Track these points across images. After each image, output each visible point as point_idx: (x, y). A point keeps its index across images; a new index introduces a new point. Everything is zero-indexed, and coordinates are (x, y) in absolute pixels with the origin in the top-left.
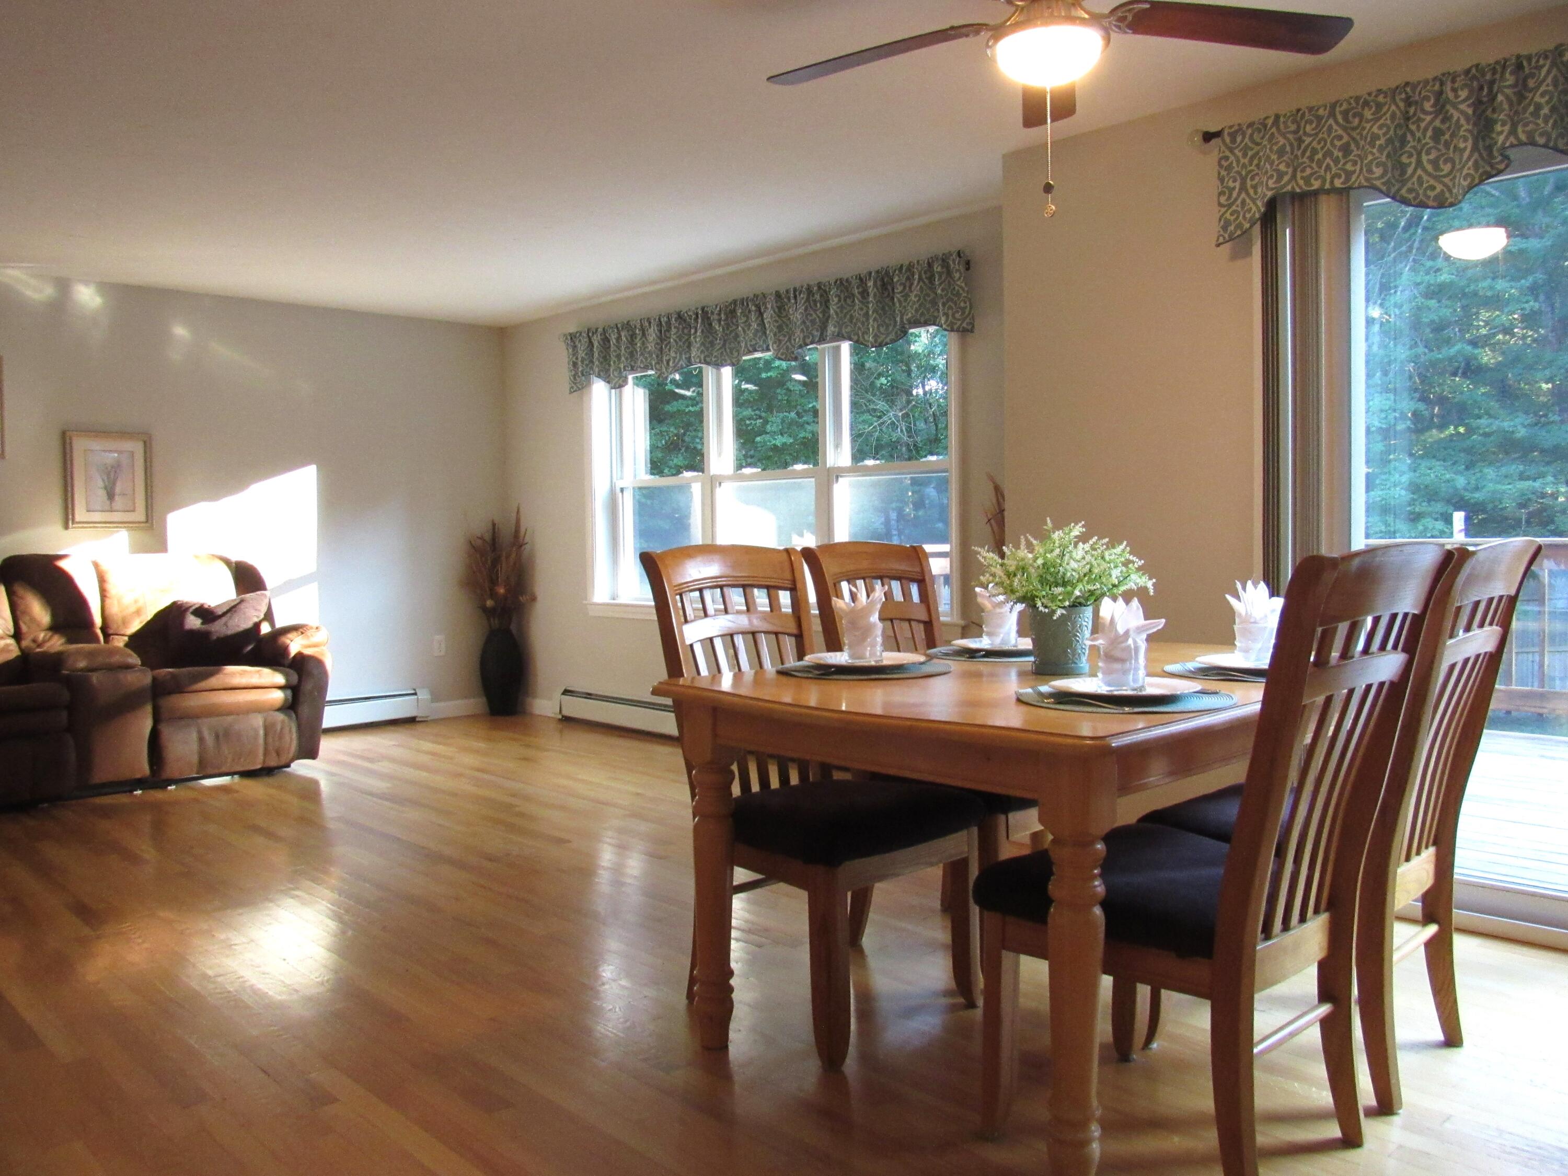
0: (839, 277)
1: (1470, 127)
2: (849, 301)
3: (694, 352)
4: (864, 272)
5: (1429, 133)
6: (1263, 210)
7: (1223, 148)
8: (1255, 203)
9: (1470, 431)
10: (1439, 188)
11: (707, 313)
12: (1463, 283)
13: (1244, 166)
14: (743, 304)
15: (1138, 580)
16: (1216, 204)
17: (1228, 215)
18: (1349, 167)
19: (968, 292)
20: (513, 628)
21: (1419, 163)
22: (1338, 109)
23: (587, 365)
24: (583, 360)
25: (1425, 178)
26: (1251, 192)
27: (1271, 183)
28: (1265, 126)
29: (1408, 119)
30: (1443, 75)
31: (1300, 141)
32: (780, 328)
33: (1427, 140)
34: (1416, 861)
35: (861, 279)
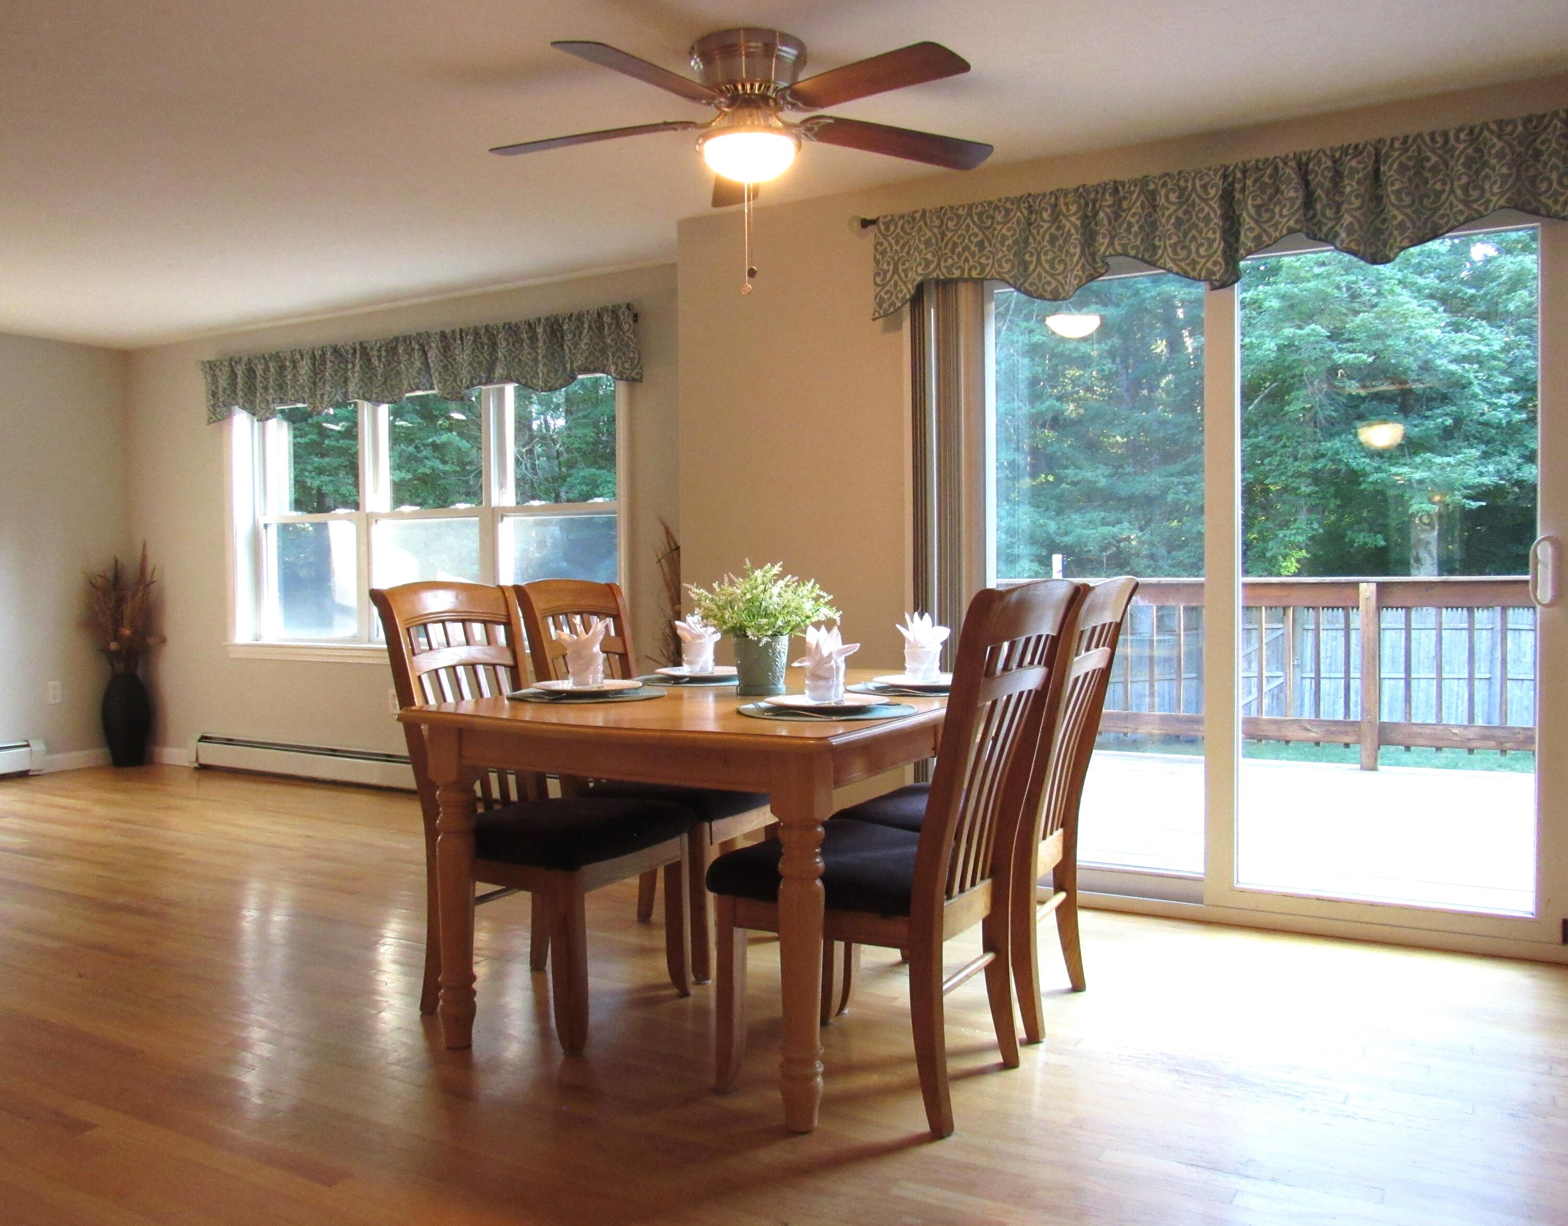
0: (507, 321)
1: (1078, 236)
2: (517, 346)
3: (352, 387)
4: (532, 318)
5: (1047, 237)
6: (913, 292)
7: (879, 235)
8: (906, 285)
9: (1059, 480)
10: (1054, 284)
11: (366, 348)
12: (1052, 344)
13: (896, 251)
14: (405, 342)
15: (826, 612)
16: (873, 283)
17: (883, 293)
18: (983, 260)
19: (636, 344)
20: (140, 672)
21: (1039, 261)
22: (974, 211)
23: (229, 396)
24: (224, 390)
25: (1044, 274)
26: (903, 275)
27: (920, 270)
28: (914, 219)
29: (1030, 224)
30: (1058, 190)
31: (943, 234)
32: (445, 367)
33: (1045, 243)
34: (1049, 838)
35: (530, 325)
